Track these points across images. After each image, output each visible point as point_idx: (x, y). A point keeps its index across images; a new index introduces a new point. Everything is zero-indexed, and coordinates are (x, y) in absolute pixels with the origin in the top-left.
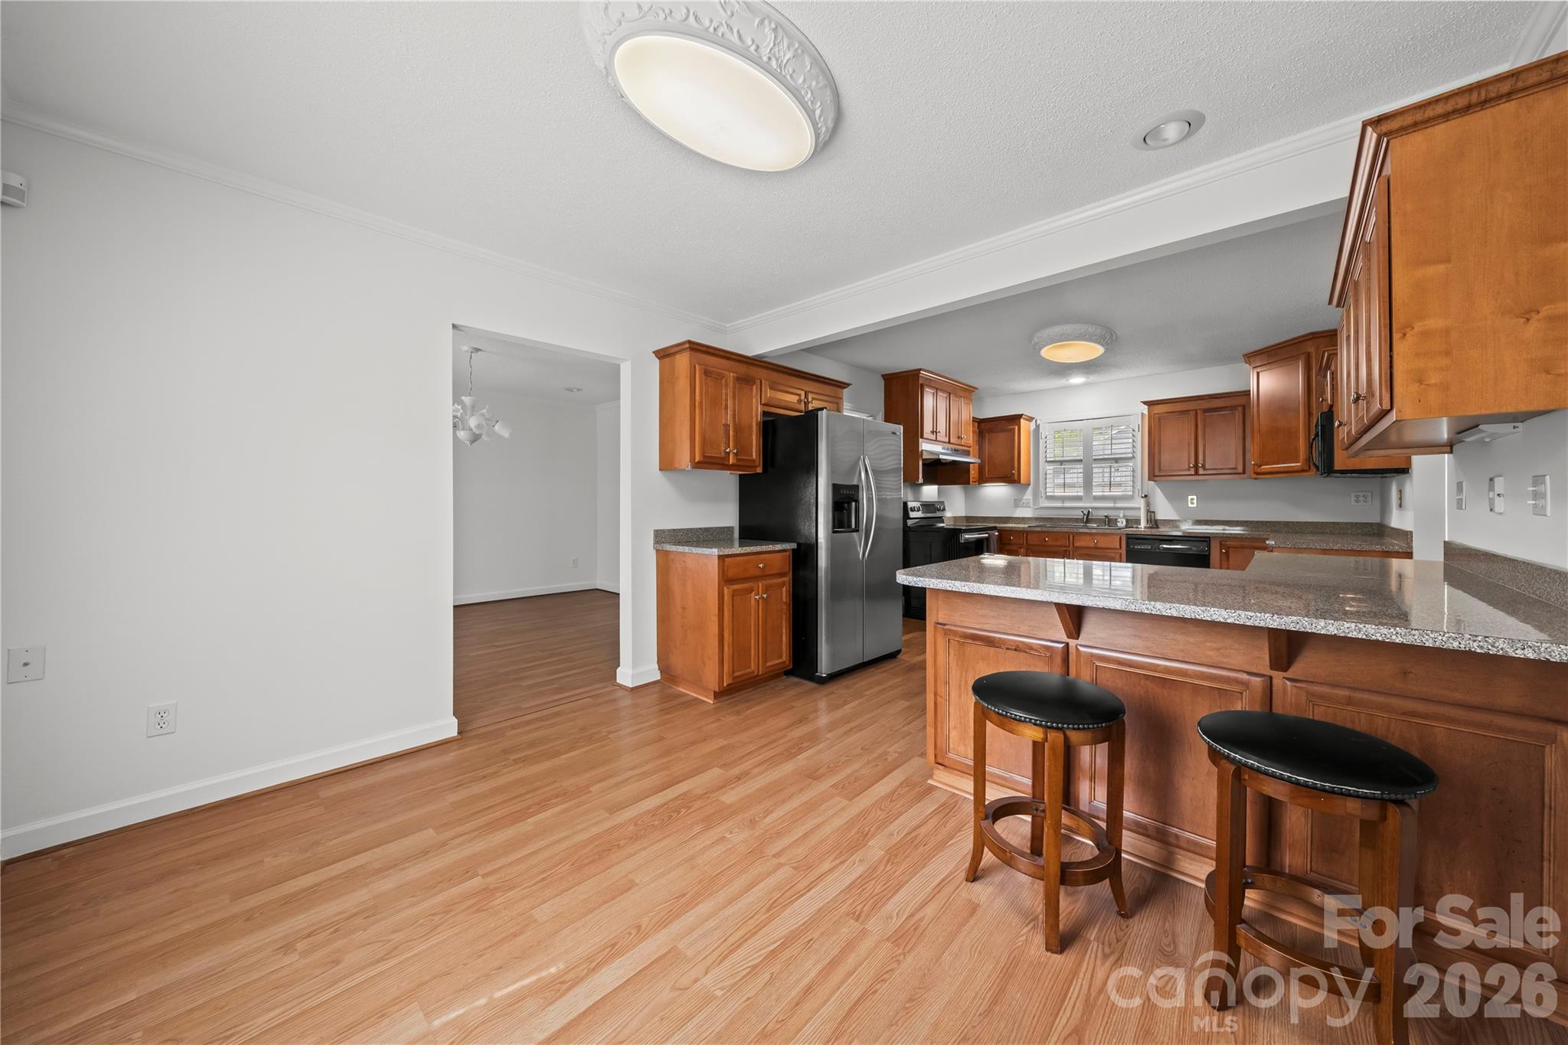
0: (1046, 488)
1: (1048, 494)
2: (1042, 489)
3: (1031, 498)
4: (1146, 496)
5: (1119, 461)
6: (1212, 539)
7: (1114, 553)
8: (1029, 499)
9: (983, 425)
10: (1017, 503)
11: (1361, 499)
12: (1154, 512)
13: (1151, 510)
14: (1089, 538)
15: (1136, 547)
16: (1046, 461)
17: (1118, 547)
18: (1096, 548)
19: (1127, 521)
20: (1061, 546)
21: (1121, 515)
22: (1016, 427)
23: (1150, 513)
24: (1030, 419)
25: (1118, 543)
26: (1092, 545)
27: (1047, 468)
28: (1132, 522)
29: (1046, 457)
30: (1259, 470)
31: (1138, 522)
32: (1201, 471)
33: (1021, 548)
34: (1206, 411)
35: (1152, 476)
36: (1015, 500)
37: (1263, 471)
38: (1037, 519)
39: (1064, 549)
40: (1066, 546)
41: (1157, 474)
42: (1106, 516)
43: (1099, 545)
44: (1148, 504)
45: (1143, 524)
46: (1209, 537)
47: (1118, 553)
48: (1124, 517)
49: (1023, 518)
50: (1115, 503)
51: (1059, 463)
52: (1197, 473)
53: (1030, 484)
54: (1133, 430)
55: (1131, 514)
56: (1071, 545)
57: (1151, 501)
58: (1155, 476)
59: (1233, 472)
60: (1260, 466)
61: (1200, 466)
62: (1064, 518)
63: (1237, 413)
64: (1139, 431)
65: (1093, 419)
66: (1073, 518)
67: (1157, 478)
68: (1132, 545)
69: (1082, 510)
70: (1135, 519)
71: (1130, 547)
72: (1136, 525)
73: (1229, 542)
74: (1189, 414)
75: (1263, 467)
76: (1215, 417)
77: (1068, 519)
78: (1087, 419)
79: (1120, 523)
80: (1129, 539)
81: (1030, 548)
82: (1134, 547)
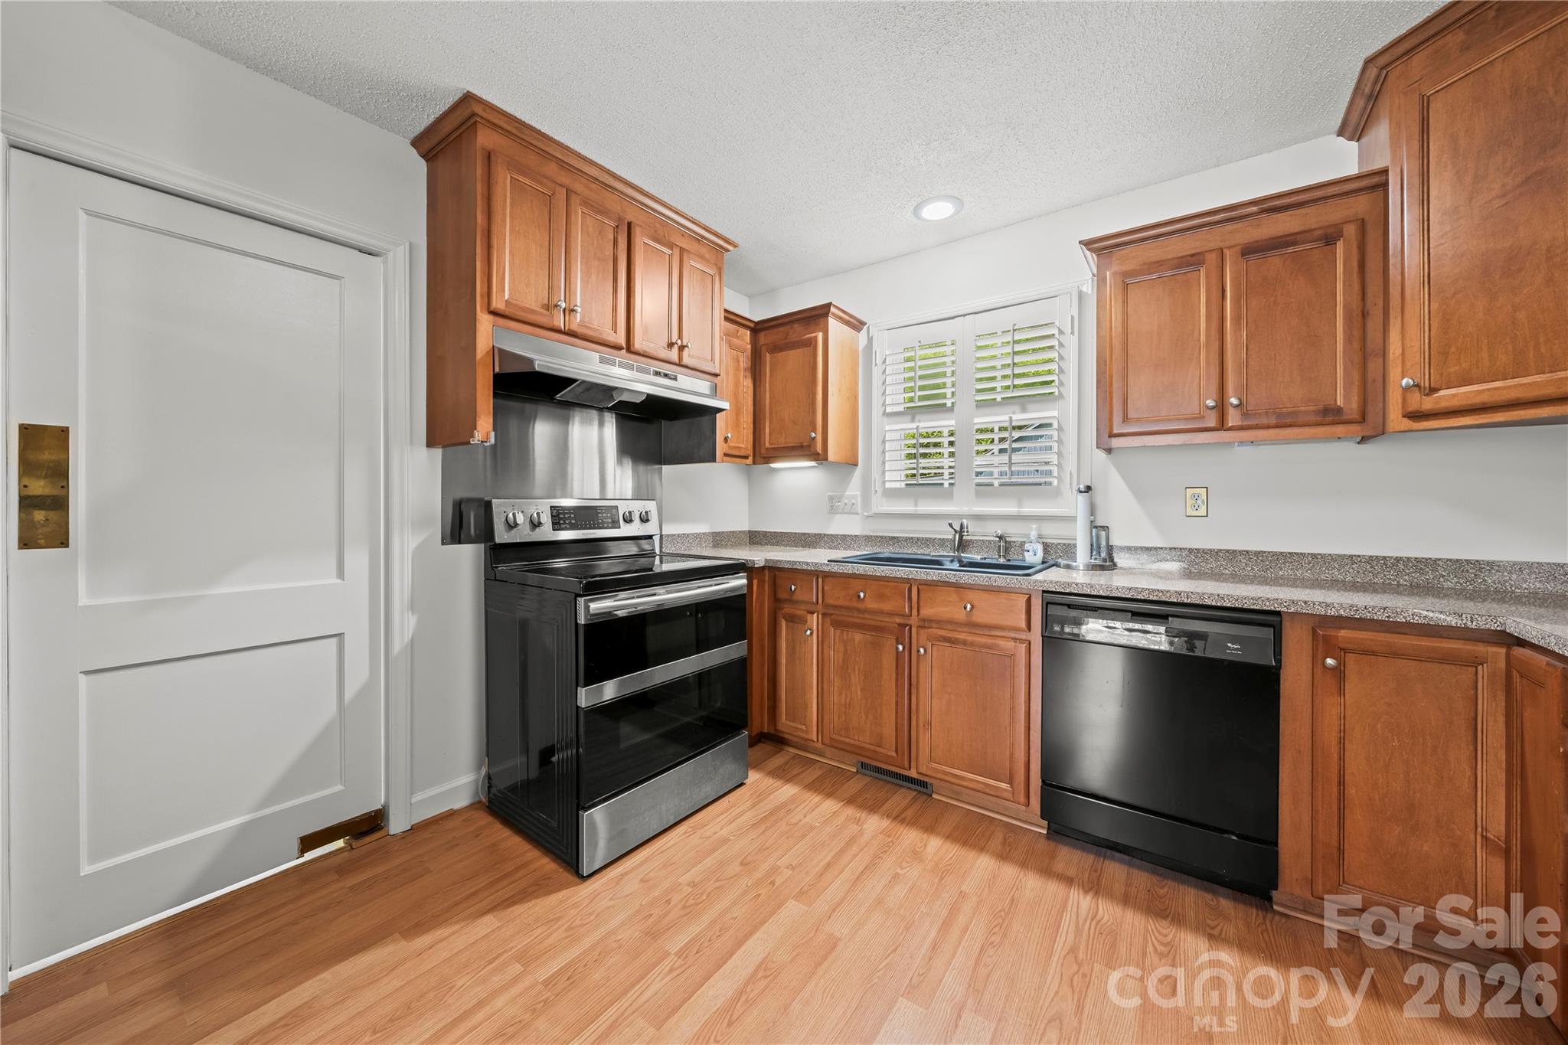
0: (884, 472)
1: (888, 485)
2: (876, 476)
3: (859, 493)
4: (1089, 489)
5: (1030, 407)
6: (1287, 625)
7: (1015, 639)
8: (854, 497)
9: (763, 338)
10: (834, 506)
12: (1105, 528)
13: (1099, 523)
14: (953, 596)
15: (1067, 630)
16: (885, 414)
17: (1023, 625)
18: (972, 625)
19: (1046, 547)
20: (891, 614)
21: (1033, 534)
22: (820, 335)
23: (1098, 528)
24: (857, 325)
25: (1023, 616)
26: (961, 616)
27: (887, 428)
28: (1056, 554)
29: (884, 404)
30: (1428, 404)
31: (1069, 550)
32: (1233, 418)
33: (812, 613)
34: (1249, 251)
35: (1107, 436)
36: (831, 498)
38: (869, 539)
39: (898, 620)
40: (903, 616)
41: (1115, 431)
42: (1000, 538)
43: (980, 617)
44: (1092, 510)
45: (1082, 556)
46: (1278, 613)
47: (1022, 641)
48: (1040, 537)
49: (844, 537)
50: (1020, 505)
51: (908, 418)
52: (1222, 426)
53: (857, 465)
54: (1061, 332)
55: (1055, 533)
56: (915, 612)
57: (1099, 500)
58: (1112, 435)
59: (1329, 419)
60: (1433, 390)
61: (1231, 404)
62: (918, 539)
63: (1340, 246)
64: (1072, 333)
65: (976, 313)
66: (935, 539)
67: (1116, 443)
68: (1058, 623)
69: (950, 522)
70: (1065, 544)
71: (1052, 627)
72: (1066, 562)
73: (1343, 633)
74: (1201, 263)
75: (1442, 393)
76: (1275, 263)
77: (927, 539)
78: (964, 315)
79: (1031, 553)
80: (1049, 605)
81: (831, 614)
82: (1062, 628)
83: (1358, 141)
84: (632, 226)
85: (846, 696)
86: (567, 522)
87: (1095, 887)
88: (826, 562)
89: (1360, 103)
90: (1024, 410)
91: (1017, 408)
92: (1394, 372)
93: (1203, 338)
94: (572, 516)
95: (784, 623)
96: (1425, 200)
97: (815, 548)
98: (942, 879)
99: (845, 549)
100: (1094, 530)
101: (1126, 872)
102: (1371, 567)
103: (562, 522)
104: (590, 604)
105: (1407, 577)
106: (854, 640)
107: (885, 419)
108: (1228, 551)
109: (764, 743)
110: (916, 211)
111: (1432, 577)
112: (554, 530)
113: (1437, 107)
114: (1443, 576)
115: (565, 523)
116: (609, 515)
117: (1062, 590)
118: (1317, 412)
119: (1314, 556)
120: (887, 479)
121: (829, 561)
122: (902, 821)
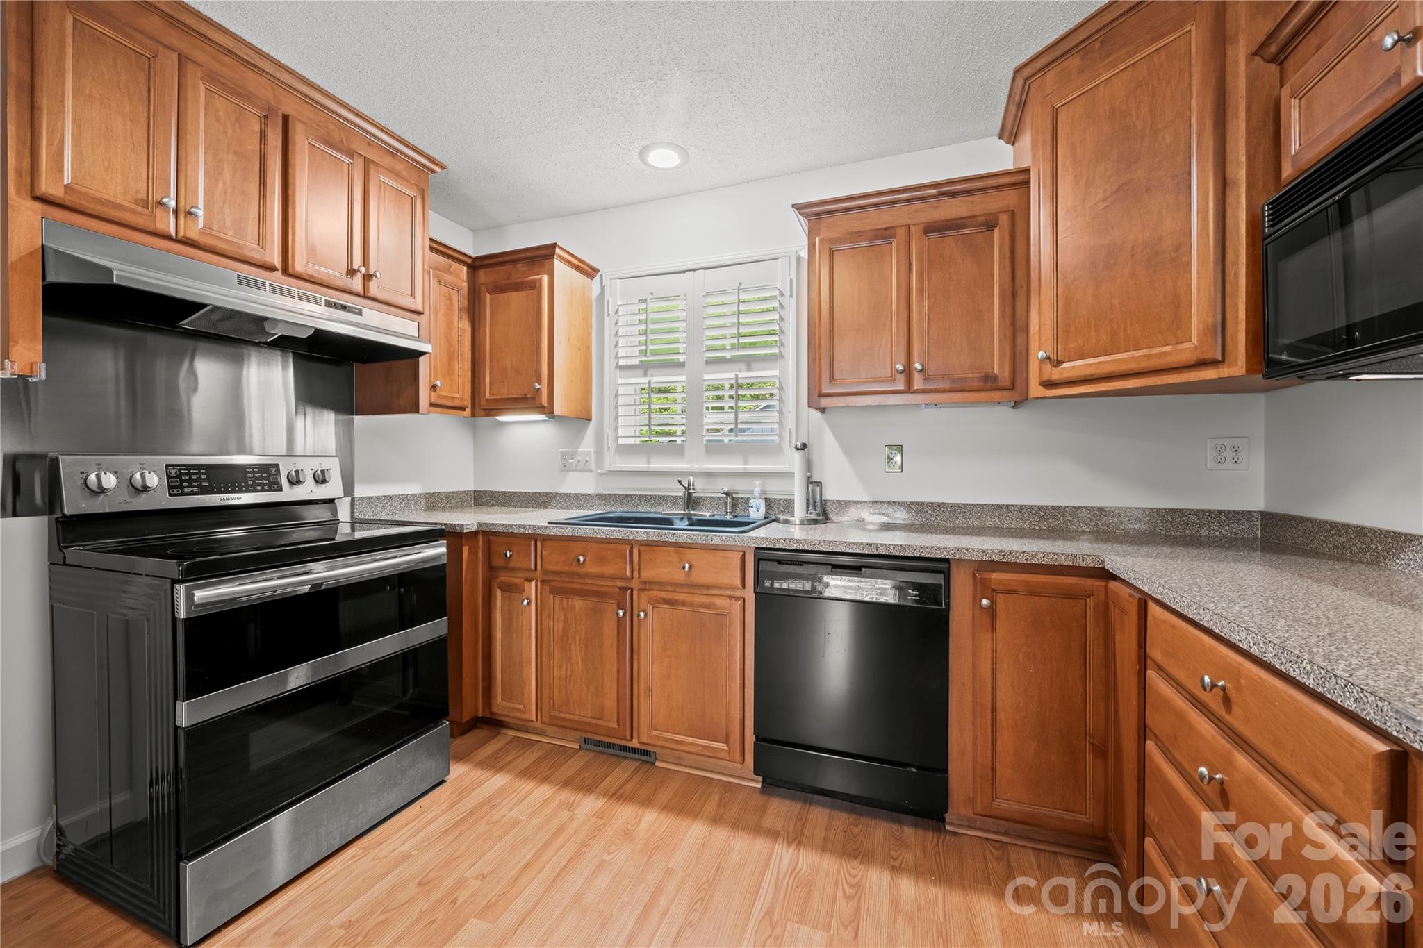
0: (616, 428)
1: (621, 441)
2: (609, 431)
3: (592, 450)
4: (804, 446)
5: (755, 365)
6: (954, 570)
7: (730, 597)
8: (588, 453)
9: (483, 276)
10: (566, 463)
11: (1228, 454)
12: (819, 484)
13: (815, 479)
14: (672, 555)
15: (777, 585)
16: (618, 367)
17: (738, 582)
18: (693, 587)
19: (769, 503)
20: (613, 578)
21: (757, 490)
22: (545, 278)
23: (813, 484)
24: (590, 272)
25: (739, 574)
26: (680, 577)
27: (620, 381)
28: (776, 509)
29: (616, 357)
30: (1056, 374)
31: (788, 505)
32: (918, 383)
33: (530, 580)
34: (930, 229)
35: (817, 398)
36: (564, 455)
37: (1067, 375)
38: (602, 498)
39: (620, 584)
40: (624, 579)
41: (824, 391)
42: (727, 494)
43: (699, 577)
44: (809, 466)
45: (799, 511)
46: (947, 561)
47: (736, 598)
48: (763, 493)
49: (577, 496)
50: (746, 463)
51: (641, 372)
52: (909, 389)
53: (590, 420)
54: (782, 294)
55: (776, 489)
56: (636, 574)
57: (815, 459)
58: (821, 395)
59: (989, 385)
60: (1059, 363)
61: (916, 369)
62: (652, 497)
63: (997, 231)
64: (791, 296)
65: (705, 269)
66: (668, 496)
67: (824, 402)
68: (768, 579)
69: (680, 479)
70: (786, 500)
71: (763, 583)
72: (784, 517)
73: (995, 576)
74: (893, 236)
75: (1066, 365)
76: (949, 244)
77: (660, 497)
78: (694, 270)
79: (754, 509)
80: (761, 562)
81: (550, 581)
82: (772, 584)
83: (1013, 145)
84: (290, 120)
85: (567, 669)
86: (195, 484)
87: (797, 838)
88: (546, 525)
89: (1013, 109)
90: (749, 368)
91: (743, 366)
92: (1034, 345)
93: (894, 307)
94: (204, 477)
95: (499, 593)
96: (1054, 199)
97: (547, 508)
98: (650, 857)
99: (578, 508)
100: (810, 485)
101: (828, 815)
102: (1021, 515)
103: (185, 484)
104: (194, 592)
105: (1046, 523)
106: (575, 608)
107: (618, 372)
108: (917, 503)
109: (479, 728)
110: (643, 153)
111: (1062, 522)
112: (170, 495)
113: (1062, 118)
114: (1070, 521)
115: (190, 486)
116: (265, 475)
117: (772, 546)
118: (980, 379)
119: (981, 506)
120: (619, 435)
121: (549, 523)
122: (619, 799)
